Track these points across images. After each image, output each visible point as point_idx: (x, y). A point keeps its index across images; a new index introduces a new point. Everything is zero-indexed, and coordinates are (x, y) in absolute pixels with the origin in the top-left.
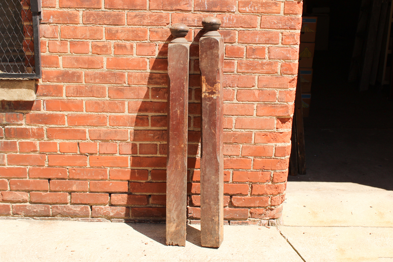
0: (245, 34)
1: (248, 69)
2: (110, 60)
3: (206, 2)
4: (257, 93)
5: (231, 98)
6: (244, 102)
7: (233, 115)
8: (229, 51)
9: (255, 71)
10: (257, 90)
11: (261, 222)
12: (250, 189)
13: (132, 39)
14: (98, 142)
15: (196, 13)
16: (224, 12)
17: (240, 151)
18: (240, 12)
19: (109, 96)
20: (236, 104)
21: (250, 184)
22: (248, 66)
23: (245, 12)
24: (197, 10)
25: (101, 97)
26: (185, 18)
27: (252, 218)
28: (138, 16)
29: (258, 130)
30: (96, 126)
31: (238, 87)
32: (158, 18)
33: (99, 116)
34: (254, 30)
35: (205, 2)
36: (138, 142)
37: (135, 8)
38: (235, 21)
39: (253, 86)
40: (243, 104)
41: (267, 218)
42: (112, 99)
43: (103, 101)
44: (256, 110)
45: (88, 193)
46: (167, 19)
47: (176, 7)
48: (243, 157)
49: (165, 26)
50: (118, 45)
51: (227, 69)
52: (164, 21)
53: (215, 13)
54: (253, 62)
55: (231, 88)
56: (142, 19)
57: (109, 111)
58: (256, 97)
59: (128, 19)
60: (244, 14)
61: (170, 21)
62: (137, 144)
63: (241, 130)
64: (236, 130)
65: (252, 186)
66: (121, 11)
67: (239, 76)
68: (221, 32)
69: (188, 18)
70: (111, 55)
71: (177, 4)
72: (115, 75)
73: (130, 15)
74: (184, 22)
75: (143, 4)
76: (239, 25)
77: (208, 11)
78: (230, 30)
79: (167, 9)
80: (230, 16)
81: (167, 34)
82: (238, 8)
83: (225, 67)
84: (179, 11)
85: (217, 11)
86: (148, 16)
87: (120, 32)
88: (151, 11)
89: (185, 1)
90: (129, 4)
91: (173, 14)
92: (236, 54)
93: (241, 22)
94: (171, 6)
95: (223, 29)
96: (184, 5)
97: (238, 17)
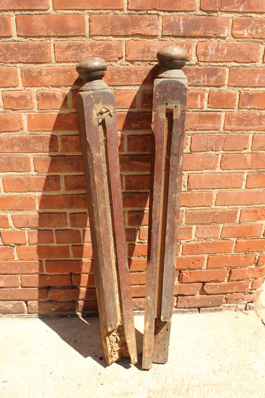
0: (240, 73)
1: (241, 124)
2: (33, 117)
3: (181, 22)
4: (249, 158)
5: (213, 165)
6: (231, 171)
7: (214, 189)
8: (214, 98)
9: (250, 128)
10: (250, 153)
11: (237, 307)
12: (228, 274)
13: (64, 85)
14: (26, 230)
15: (165, 40)
16: (210, 37)
17: (219, 232)
18: (234, 37)
19: (36, 170)
20: (219, 174)
21: (229, 269)
22: (241, 120)
23: (241, 38)
24: (168, 34)
25: (24, 172)
26: (147, 48)
27: (227, 303)
28: (72, 46)
29: (246, 206)
30: (22, 210)
31: (223, 150)
32: (105, 50)
33: (24, 198)
34: (253, 66)
35: (179, 21)
36: (81, 228)
37: (67, 33)
38: (225, 52)
39: (245, 149)
40: (228, 173)
41: (244, 302)
42: (40, 174)
43: (27, 177)
44: (245, 181)
45: (20, 288)
46: (119, 50)
47: (134, 30)
48: (223, 239)
49: (116, 61)
50: (42, 94)
51: (210, 125)
52: (115, 53)
53: (195, 39)
54: (248, 114)
55: (214, 152)
56: (78, 51)
57: (37, 190)
58: (247, 163)
59: (56, 53)
60: (239, 41)
61: (124, 53)
62: (80, 230)
63: (223, 206)
64: (217, 207)
65: (231, 271)
66: (44, 39)
67: (226, 134)
68: (204, 69)
69: (152, 48)
70: (33, 111)
71: (134, 25)
72: (41, 139)
73: (60, 46)
74: (146, 55)
75: (79, 27)
76: (232, 59)
77: (184, 37)
78: (218, 66)
79: (119, 35)
80: (218, 45)
81: (120, 75)
82: (232, 31)
83: (207, 123)
84: (137, 37)
85: (199, 35)
86: (87, 46)
87: (45, 74)
88: (93, 37)
89: (148, 19)
90: (57, 28)
91: (129, 42)
92: (225, 103)
93: (234, 53)
94: (125, 29)
95: (207, 65)
96: (146, 27)
97: (230, 46)
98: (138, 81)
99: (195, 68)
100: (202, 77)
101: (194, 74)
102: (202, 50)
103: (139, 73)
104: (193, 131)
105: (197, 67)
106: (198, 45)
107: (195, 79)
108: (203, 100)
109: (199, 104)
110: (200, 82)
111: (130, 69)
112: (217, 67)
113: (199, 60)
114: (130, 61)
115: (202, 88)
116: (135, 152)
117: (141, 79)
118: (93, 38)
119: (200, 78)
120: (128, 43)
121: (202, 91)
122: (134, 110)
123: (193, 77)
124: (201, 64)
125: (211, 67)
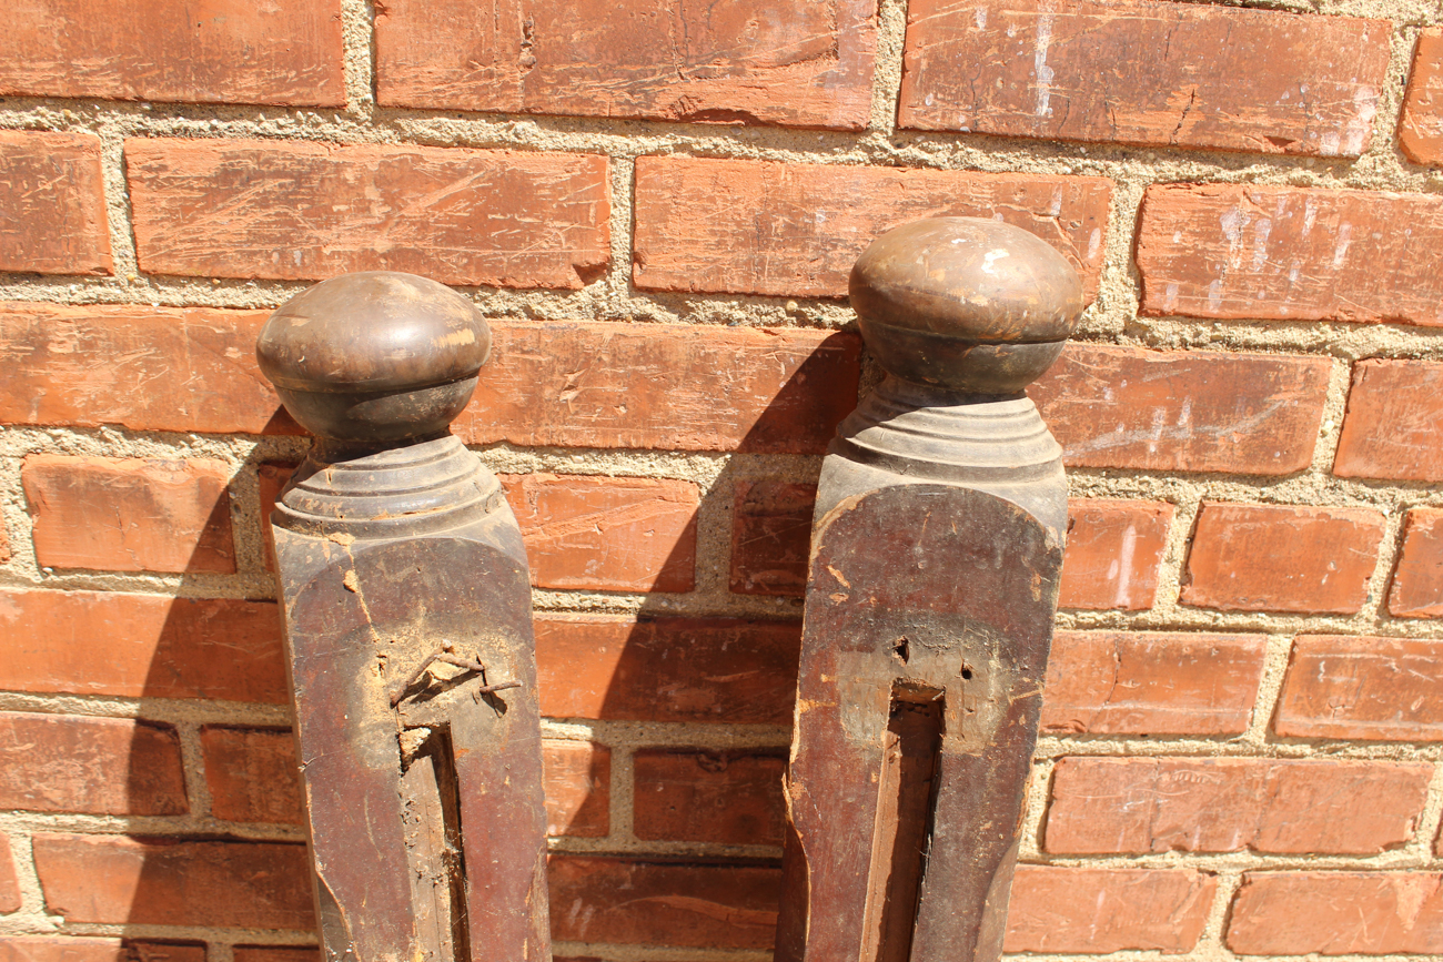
1: (1386, 706)
2: (9, 612)
3: (1044, 42)
4: (1412, 892)
5: (1178, 931)
8: (1229, 553)
9: (1441, 729)
10: (1421, 869)
13: (205, 426)
15: (921, 164)
16: (1243, 156)
18: (1411, 162)
19: (56, 904)
24: (938, 123)
26: (789, 211)
28: (250, 178)
31: (1253, 849)
32: (483, 212)
35: (1029, 36)
37: (214, 84)
38: (1339, 261)
39: (1396, 845)
42: (83, 929)
46: (581, 214)
47: (693, 87)
49: (565, 291)
50: (61, 477)
51: (1184, 710)
52: (554, 237)
53: (1135, 166)
54: (1440, 651)
55: (1190, 859)
56: (296, 213)
58: (1397, 922)
59: (140, 217)
61: (621, 238)
66: (48, 116)
67: (1281, 764)
68: (1175, 364)
69: (820, 214)
70: (8, 573)
71: (700, 50)
72: (71, 741)
73: (164, 168)
74: (779, 255)
75: (297, 47)
76: (1377, 305)
77: (1057, 146)
78: (1276, 347)
79: (590, 111)
80: (1291, 207)
81: (588, 381)
82: (1401, 116)
83: (1164, 697)
84: (719, 131)
85: (1165, 139)
86: (360, 180)
87: (68, 349)
88: (402, 122)
89: (801, 11)
90: (138, 47)
91: (656, 167)
92: (1296, 580)
93: (1400, 266)
94: (632, 77)
95: (1202, 339)
96: (784, 63)
97: (1375, 221)
98: (716, 429)
99: (1121, 354)
100: (1160, 414)
101: (1109, 395)
102: (1177, 238)
103: (726, 379)
104: (1067, 742)
105: (1136, 349)
106: (1150, 207)
107: (1111, 429)
108: (1156, 561)
109: (1125, 581)
110: (1141, 448)
111: (659, 345)
112: (1266, 355)
113: (1148, 302)
114: (665, 291)
115: (1155, 483)
116: (683, 846)
117: (732, 411)
118: (397, 128)
119: (1147, 426)
120: (652, 174)
121: (1152, 505)
122: (680, 605)
123: (1097, 412)
124: (1163, 329)
125: (1230, 355)
